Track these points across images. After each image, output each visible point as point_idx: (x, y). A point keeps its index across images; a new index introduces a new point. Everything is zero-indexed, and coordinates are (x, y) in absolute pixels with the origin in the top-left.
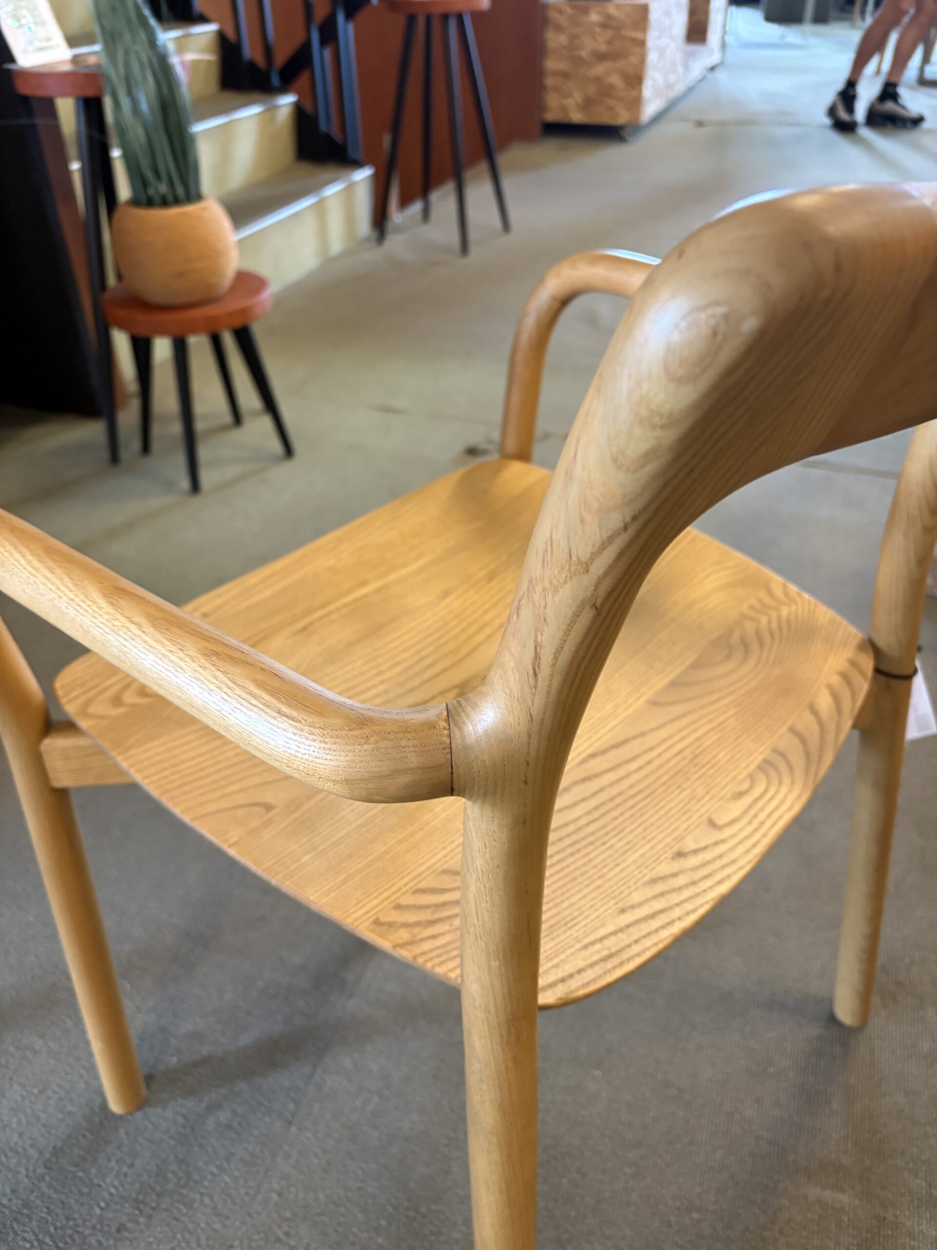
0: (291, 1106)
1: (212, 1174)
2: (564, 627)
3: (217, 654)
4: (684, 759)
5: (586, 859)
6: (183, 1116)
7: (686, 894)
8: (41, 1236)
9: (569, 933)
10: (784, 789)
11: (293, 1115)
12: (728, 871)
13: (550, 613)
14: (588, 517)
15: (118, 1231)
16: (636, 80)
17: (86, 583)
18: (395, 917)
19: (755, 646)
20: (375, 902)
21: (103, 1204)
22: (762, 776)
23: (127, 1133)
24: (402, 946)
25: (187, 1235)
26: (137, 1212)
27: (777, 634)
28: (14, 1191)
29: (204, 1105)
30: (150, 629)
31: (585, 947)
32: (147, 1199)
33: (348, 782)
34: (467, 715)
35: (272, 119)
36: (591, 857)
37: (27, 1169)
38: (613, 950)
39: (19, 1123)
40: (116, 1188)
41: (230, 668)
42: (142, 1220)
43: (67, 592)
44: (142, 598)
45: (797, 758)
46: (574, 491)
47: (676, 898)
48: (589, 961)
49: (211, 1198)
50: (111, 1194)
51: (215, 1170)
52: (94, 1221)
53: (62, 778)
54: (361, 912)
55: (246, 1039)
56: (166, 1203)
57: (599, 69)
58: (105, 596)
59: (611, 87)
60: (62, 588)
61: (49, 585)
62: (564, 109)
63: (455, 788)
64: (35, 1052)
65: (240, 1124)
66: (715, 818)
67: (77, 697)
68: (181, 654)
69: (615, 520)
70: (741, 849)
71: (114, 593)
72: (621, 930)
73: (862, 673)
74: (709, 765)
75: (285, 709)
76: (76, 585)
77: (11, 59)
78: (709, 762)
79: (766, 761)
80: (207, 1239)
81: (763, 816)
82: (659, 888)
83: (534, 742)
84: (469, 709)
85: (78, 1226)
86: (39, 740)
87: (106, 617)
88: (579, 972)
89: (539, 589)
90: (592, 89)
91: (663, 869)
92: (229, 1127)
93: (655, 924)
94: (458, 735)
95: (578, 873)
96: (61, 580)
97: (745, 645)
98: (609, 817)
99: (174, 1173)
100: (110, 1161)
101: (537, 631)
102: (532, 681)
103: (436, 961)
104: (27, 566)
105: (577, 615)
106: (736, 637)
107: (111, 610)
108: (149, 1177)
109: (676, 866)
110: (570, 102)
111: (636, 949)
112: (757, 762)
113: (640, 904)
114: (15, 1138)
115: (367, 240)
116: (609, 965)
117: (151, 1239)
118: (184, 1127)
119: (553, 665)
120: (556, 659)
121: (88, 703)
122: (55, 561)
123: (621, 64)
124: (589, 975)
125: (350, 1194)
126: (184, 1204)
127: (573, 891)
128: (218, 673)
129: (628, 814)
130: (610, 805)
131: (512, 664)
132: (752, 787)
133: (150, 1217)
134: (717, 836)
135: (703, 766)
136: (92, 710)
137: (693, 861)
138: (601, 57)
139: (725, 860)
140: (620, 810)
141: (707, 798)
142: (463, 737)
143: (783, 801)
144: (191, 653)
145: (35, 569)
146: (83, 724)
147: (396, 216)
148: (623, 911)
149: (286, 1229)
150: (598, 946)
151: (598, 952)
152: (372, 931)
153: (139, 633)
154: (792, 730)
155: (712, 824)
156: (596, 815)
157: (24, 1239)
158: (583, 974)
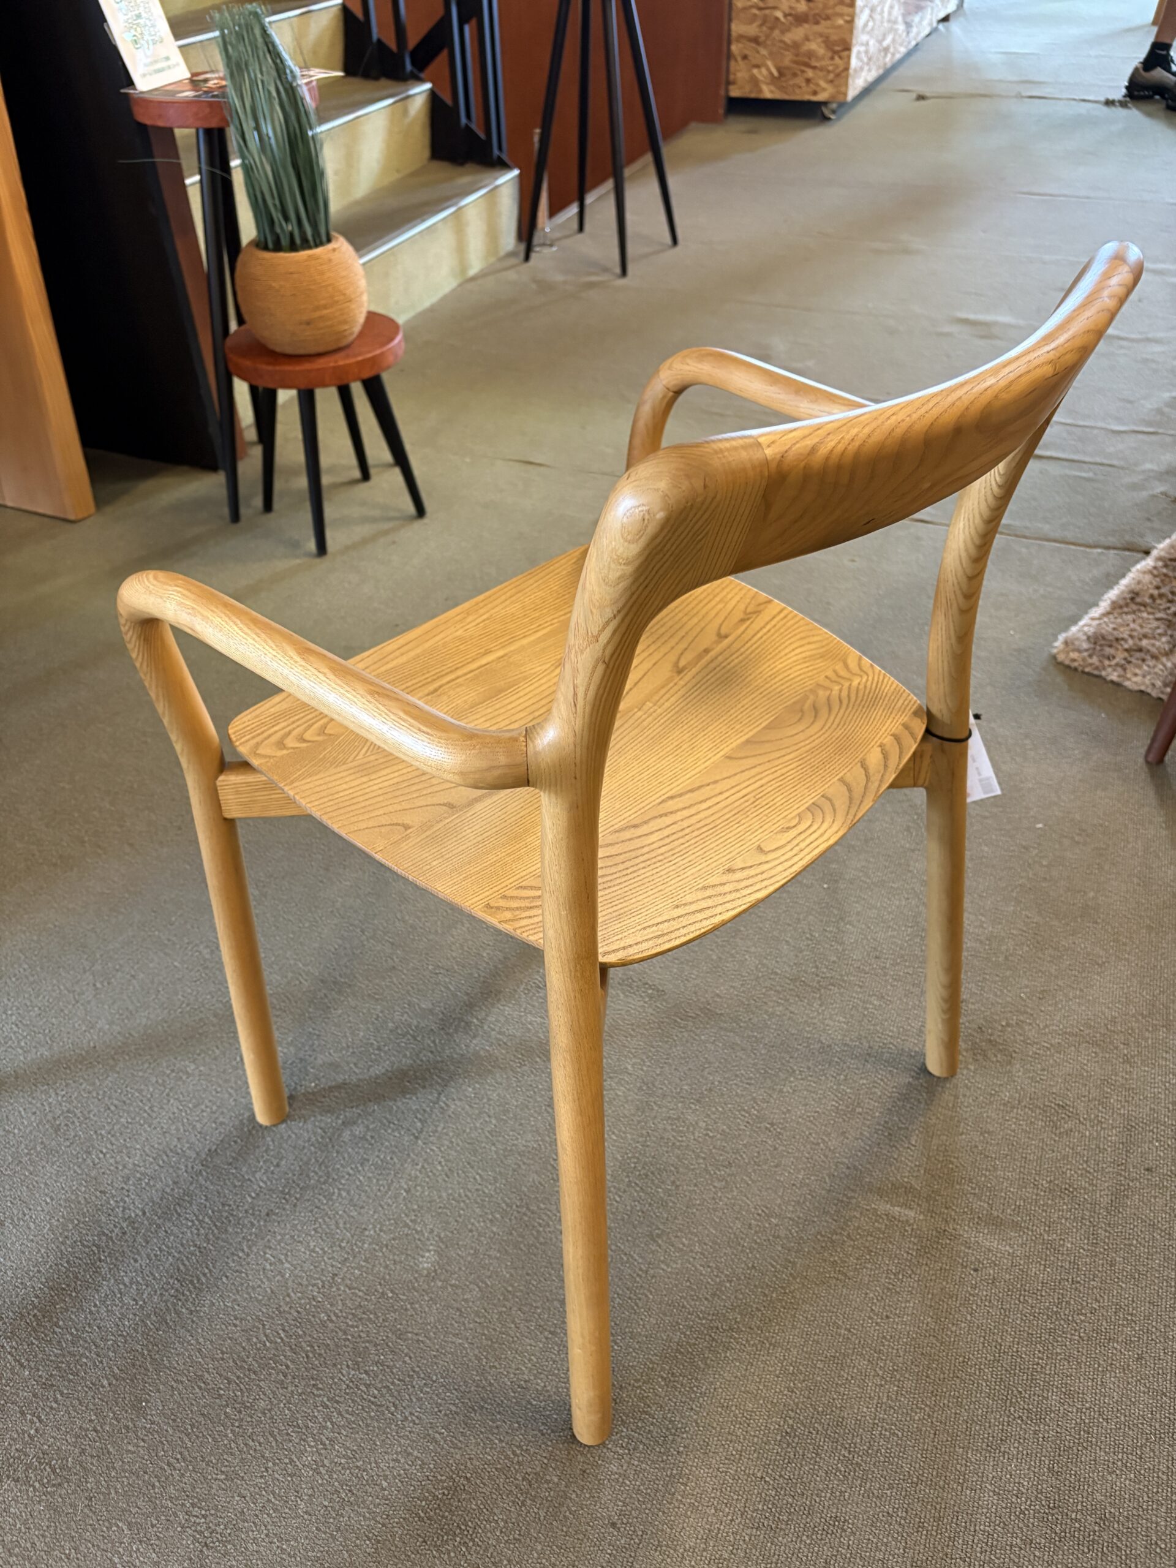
0: (419, 1124)
1: (349, 1174)
2: (588, 675)
3: (378, 693)
4: (747, 801)
5: (654, 872)
6: (321, 1128)
7: (729, 897)
8: (201, 1218)
9: (632, 919)
10: (825, 826)
11: (421, 1132)
12: (765, 883)
13: (580, 666)
14: (594, 611)
15: (268, 1215)
16: (842, 47)
17: (284, 644)
18: (502, 903)
19: (824, 712)
20: (487, 893)
21: (253, 1195)
22: (809, 815)
23: (273, 1141)
24: (506, 922)
25: (327, 1219)
26: (284, 1201)
27: (845, 702)
28: (175, 1183)
29: (340, 1122)
30: (332, 677)
31: (645, 928)
32: (292, 1192)
33: (462, 773)
34: (538, 734)
35: (405, 112)
36: (658, 870)
37: (186, 1166)
38: (665, 932)
39: (178, 1130)
40: (265, 1183)
41: (387, 702)
42: (287, 1207)
43: (271, 651)
44: (325, 656)
45: (841, 803)
46: (587, 596)
47: (720, 900)
48: (646, 938)
49: (348, 1192)
50: (261, 1187)
51: (351, 1172)
52: (246, 1207)
53: (232, 810)
54: (477, 899)
55: (377, 1070)
56: (309, 1194)
57: (797, 34)
58: (299, 653)
59: (810, 54)
60: (267, 648)
61: (257, 646)
62: (754, 81)
63: (530, 779)
64: (188, 1075)
65: (372, 1137)
66: (762, 846)
67: (248, 740)
68: (355, 693)
69: (609, 613)
70: (780, 868)
71: (304, 652)
72: (674, 919)
73: (912, 734)
74: (767, 807)
75: (425, 729)
76: (277, 646)
77: (130, 83)
78: (766, 805)
79: (814, 804)
80: (345, 1223)
81: (802, 845)
82: (709, 892)
83: (578, 750)
84: (539, 730)
85: (232, 1210)
86: (216, 778)
87: (301, 668)
88: (636, 944)
89: (573, 652)
90: (788, 59)
91: (713, 880)
92: (364, 1138)
93: (700, 916)
94: (531, 745)
95: (646, 880)
96: (265, 641)
97: (816, 710)
98: (676, 843)
99: (316, 1173)
100: (259, 1162)
101: (574, 677)
102: (574, 709)
103: (531, 932)
104: (239, 632)
105: (595, 667)
106: (809, 702)
107: (303, 663)
108: (294, 1175)
109: (725, 878)
110: (761, 74)
111: (683, 931)
112: (807, 805)
113: (691, 903)
114: (175, 1142)
115: (512, 254)
116: (660, 941)
117: (296, 1222)
118: (322, 1137)
119: (585, 699)
120: (586, 695)
121: (258, 745)
122: (260, 629)
123: (823, 27)
124: (645, 946)
125: (469, 1194)
126: (325, 1197)
127: (640, 893)
128: (380, 706)
129: (693, 841)
130: (681, 834)
131: (562, 699)
132: (799, 823)
133: (295, 1206)
134: (763, 858)
135: (762, 807)
136: (260, 751)
137: (739, 875)
138: (800, 19)
139: (764, 876)
140: (687, 838)
141: (761, 830)
142: (534, 747)
143: (822, 835)
144: (361, 692)
145: (245, 634)
146: (255, 762)
147: (546, 225)
148: (677, 907)
149: (413, 1218)
150: (655, 928)
151: (653, 932)
152: (485, 911)
153: (325, 679)
154: (842, 780)
155: (760, 849)
156: (667, 841)
157: (187, 1219)
158: (640, 945)
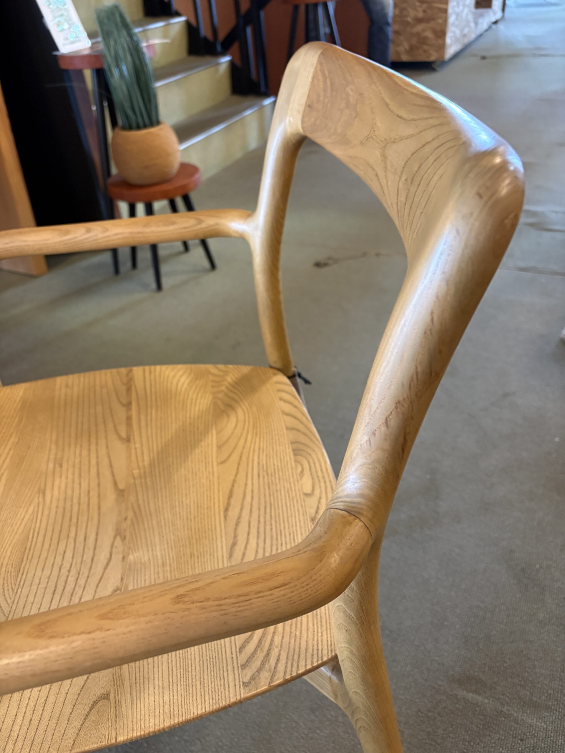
10: (314, 456)
18: (250, 672)
19: (233, 403)
22: (299, 457)
24: (272, 678)
27: (236, 391)
45: (302, 439)
54: (232, 688)
66: (305, 492)
73: (285, 384)
74: (277, 471)
78: (275, 470)
79: (294, 450)
81: (320, 473)
97: (228, 405)
106: (221, 405)
112: (292, 453)
129: (273, 521)
130: (262, 525)
132: (302, 466)
134: (316, 497)
135: (275, 474)
141: (292, 485)
143: (319, 460)
152: (249, 688)
154: (288, 429)
155: (307, 495)
156: (262, 536)
